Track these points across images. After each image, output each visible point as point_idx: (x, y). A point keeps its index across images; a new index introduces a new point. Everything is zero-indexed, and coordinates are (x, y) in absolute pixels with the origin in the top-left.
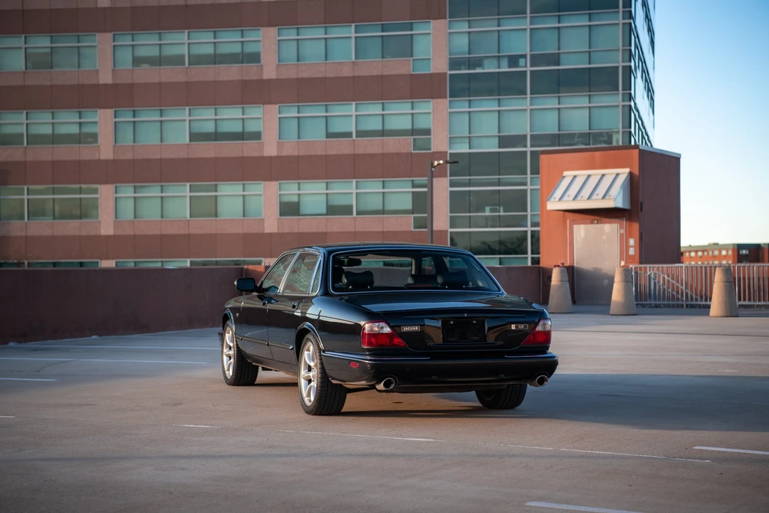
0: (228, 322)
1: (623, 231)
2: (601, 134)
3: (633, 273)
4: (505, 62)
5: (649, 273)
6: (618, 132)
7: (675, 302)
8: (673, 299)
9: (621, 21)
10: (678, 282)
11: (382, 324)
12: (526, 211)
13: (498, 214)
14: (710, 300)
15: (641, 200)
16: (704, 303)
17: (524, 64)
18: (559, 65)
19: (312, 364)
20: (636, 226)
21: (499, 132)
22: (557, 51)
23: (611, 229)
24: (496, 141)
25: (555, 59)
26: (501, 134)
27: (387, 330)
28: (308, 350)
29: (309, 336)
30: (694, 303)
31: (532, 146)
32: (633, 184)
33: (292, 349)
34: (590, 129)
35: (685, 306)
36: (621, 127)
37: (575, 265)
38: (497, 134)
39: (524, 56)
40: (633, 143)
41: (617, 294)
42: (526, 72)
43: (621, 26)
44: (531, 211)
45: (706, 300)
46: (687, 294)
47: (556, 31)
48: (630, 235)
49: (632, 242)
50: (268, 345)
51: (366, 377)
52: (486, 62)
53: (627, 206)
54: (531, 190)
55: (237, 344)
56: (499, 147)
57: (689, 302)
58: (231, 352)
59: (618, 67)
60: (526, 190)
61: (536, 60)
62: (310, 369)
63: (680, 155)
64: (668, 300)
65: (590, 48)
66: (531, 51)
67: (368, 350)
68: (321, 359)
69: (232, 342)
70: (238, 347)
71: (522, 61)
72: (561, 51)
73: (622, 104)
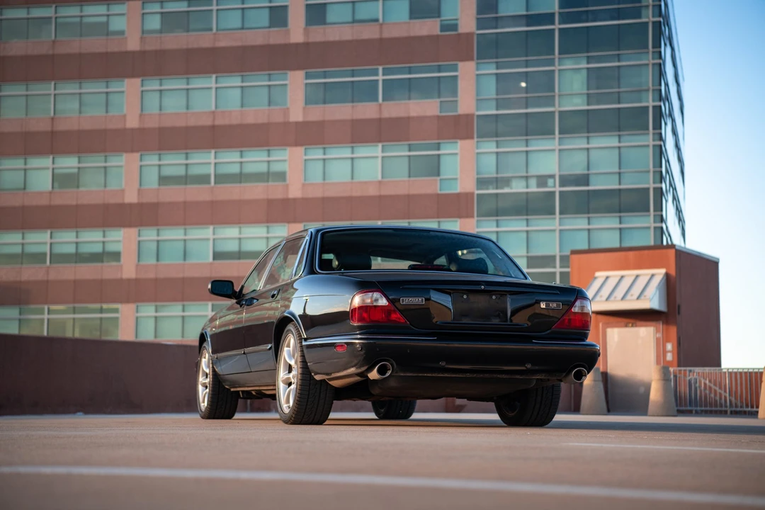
0: (205, 345)
1: (659, 335)
3: (672, 376)
4: (533, 182)
5: (688, 378)
7: (719, 408)
8: (716, 406)
9: (651, 143)
10: (720, 388)
11: (376, 295)
14: (758, 407)
15: (678, 301)
16: (749, 409)
17: (552, 185)
18: (588, 185)
19: (292, 363)
20: (673, 331)
21: (528, 252)
22: (586, 172)
23: (646, 334)
24: (524, 261)
25: (584, 179)
26: (529, 254)
27: (383, 302)
28: (288, 346)
29: (290, 327)
30: (739, 409)
31: (561, 267)
32: (670, 286)
33: (271, 348)
35: (729, 412)
37: (609, 371)
38: (525, 254)
39: (552, 176)
40: (665, 243)
41: (655, 394)
42: (554, 192)
43: (651, 148)
45: (752, 407)
46: (730, 401)
47: (585, 153)
48: (666, 339)
49: (669, 347)
50: (244, 353)
51: (356, 362)
52: (513, 182)
53: (663, 308)
55: (213, 367)
56: (528, 267)
57: (734, 409)
58: (207, 381)
59: (648, 189)
61: (565, 181)
62: (290, 369)
63: (718, 259)
64: (711, 406)
65: (620, 168)
66: (559, 171)
67: (360, 328)
68: (302, 351)
69: (208, 367)
70: (214, 371)
71: (550, 182)
72: (591, 172)
73: (653, 225)
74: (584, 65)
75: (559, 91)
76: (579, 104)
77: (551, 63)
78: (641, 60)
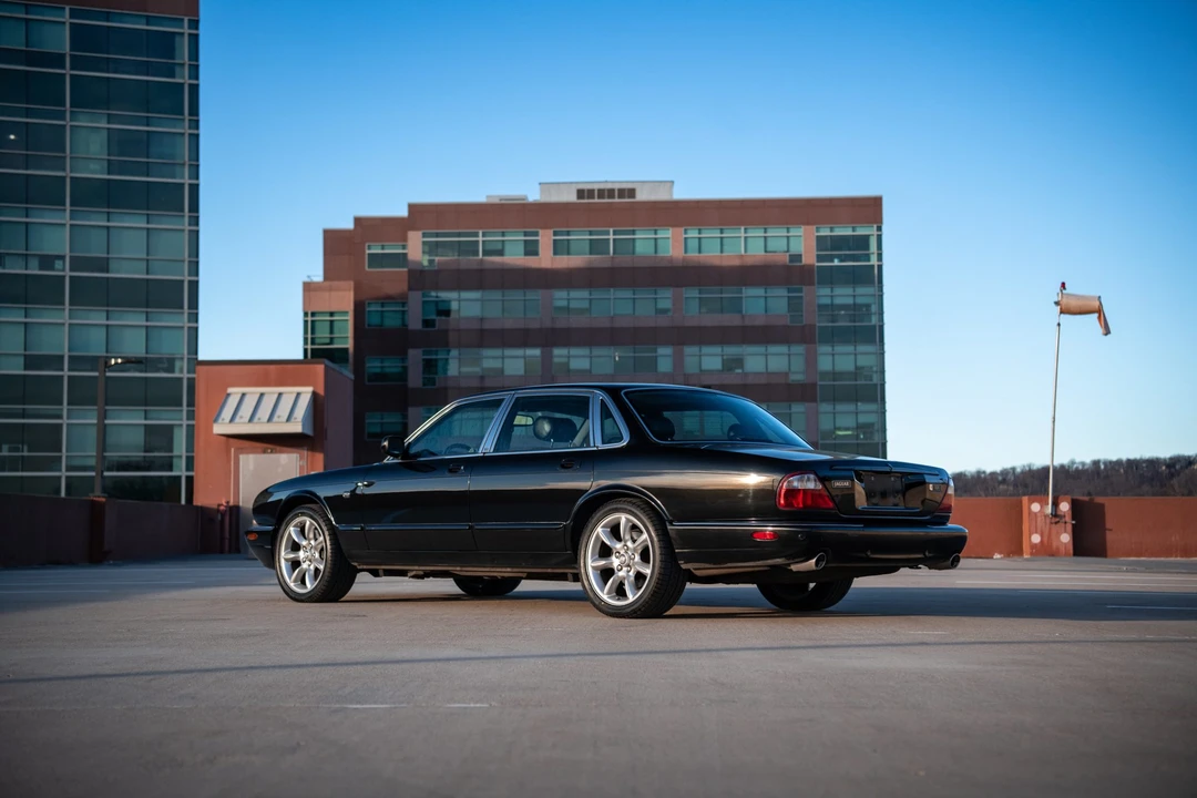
2: (160, 360)
4: (34, 263)
6: (182, 359)
9: (187, 228)
12: (60, 451)
13: (20, 454)
17: (61, 267)
18: (108, 272)
21: (25, 350)
22: (105, 255)
24: (22, 360)
25: (104, 265)
26: (27, 353)
31: (69, 370)
34: (147, 353)
36: (186, 352)
38: (22, 352)
39: (62, 258)
42: (64, 277)
43: (187, 232)
44: (67, 451)
47: (105, 232)
52: (8, 260)
54: (68, 425)
56: (25, 369)
59: (182, 281)
60: (61, 425)
61: (77, 263)
65: (148, 254)
66: (71, 251)
71: (58, 264)
72: (110, 256)
73: (187, 325)
74: (104, 125)
75: (71, 153)
76: (97, 172)
77: (61, 116)
78: (175, 127)
